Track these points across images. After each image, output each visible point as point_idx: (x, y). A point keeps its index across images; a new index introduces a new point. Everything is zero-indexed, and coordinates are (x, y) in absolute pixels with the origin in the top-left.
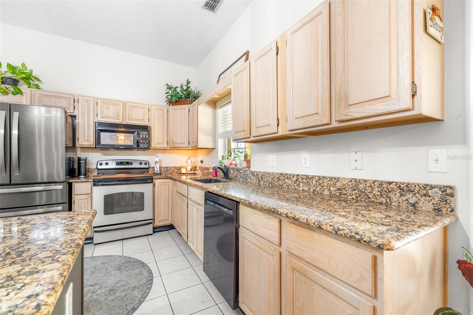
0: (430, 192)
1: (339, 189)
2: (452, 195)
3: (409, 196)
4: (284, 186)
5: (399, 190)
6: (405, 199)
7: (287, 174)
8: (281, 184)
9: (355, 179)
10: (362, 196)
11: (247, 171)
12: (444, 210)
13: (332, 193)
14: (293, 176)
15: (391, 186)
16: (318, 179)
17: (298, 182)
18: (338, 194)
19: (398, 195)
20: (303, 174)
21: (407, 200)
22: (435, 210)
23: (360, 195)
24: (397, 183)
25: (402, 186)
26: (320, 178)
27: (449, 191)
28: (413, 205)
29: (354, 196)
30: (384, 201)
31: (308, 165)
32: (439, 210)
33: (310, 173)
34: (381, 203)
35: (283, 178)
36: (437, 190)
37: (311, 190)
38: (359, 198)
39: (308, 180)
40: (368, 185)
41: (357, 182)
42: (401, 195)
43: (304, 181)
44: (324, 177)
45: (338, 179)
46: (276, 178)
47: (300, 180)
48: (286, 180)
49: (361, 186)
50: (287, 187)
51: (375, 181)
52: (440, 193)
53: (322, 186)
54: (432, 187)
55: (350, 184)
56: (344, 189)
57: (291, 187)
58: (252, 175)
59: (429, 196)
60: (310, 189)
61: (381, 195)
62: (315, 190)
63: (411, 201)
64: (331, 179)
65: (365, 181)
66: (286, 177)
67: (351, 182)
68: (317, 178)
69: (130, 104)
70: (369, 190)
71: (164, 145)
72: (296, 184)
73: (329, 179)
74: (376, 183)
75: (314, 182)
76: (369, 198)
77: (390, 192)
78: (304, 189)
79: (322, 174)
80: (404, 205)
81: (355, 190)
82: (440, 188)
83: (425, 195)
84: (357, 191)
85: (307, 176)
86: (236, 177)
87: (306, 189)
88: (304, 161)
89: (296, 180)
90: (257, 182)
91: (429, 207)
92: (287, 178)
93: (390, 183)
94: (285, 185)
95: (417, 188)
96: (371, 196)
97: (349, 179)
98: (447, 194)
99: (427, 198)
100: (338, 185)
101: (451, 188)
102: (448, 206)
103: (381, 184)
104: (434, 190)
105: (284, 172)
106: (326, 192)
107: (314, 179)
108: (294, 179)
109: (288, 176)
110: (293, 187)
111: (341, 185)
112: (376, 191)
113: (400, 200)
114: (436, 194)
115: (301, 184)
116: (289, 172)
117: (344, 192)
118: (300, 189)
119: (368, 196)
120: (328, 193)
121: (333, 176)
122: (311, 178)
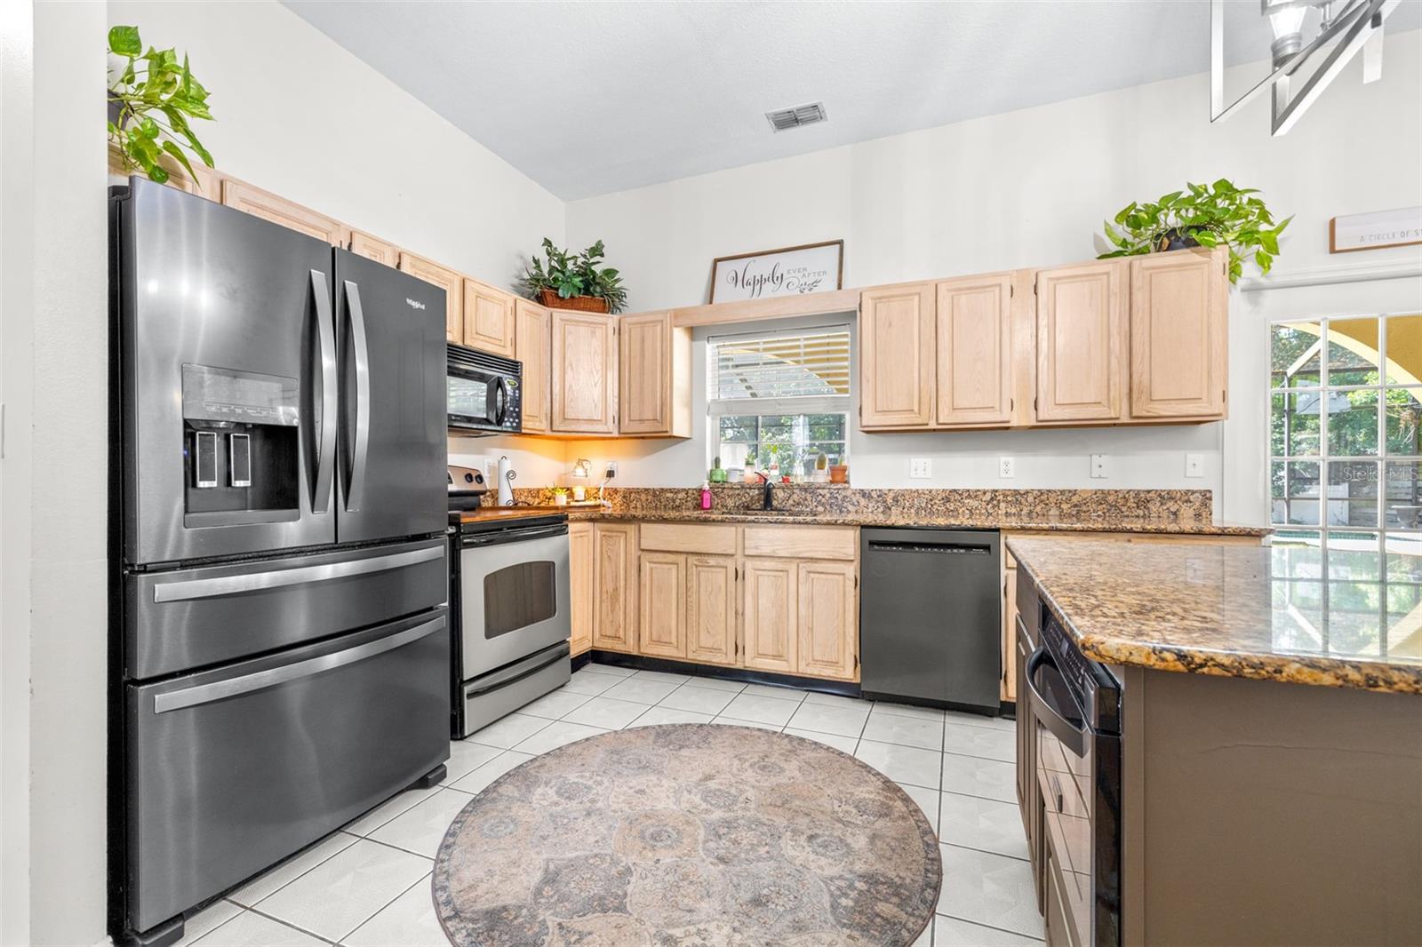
0: (1191, 497)
1: (1076, 506)
2: (1210, 499)
3: (1170, 504)
4: (961, 511)
5: (1159, 499)
6: (1165, 508)
7: (968, 491)
8: (952, 508)
9: (1102, 491)
10: (1113, 511)
11: (845, 489)
12: (1204, 514)
13: (1065, 511)
14: (985, 493)
15: (1150, 495)
16: (1039, 494)
17: (995, 502)
18: (1074, 513)
19: (1158, 504)
20: (1008, 488)
21: (1168, 509)
22: (1195, 515)
23: (1109, 510)
24: (1157, 491)
25: (1163, 494)
26: (1041, 492)
27: (1208, 495)
28: (1175, 514)
29: (1100, 513)
30: (1142, 514)
31: (1011, 474)
32: (1200, 515)
33: (1022, 487)
34: (1138, 516)
35: (957, 497)
36: (1198, 495)
37: (1025, 511)
38: (1107, 514)
39: (1018, 497)
40: (1120, 496)
41: (1106, 493)
42: (1162, 504)
43: (1009, 499)
44: (1049, 491)
45: (1075, 492)
46: (940, 498)
47: (1001, 497)
48: (966, 501)
49: (1111, 499)
50: (968, 512)
51: (1131, 490)
52: (1201, 497)
53: (1047, 504)
54: (1193, 492)
55: (1094, 497)
56: (1085, 504)
57: (978, 511)
58: (864, 496)
59: (1191, 502)
60: (1021, 510)
61: (1138, 507)
62: (1031, 512)
63: (1172, 509)
64: (1062, 492)
65: (1116, 491)
66: (965, 495)
67: (1096, 494)
68: (1035, 492)
69: (476, 287)
70: (1122, 502)
71: (541, 422)
72: (990, 505)
73: (1059, 493)
74: (1131, 492)
75: (1030, 499)
76: (1122, 512)
77: (1148, 502)
78: (1009, 510)
79: (1044, 487)
80: (1165, 514)
81: (1101, 504)
82: (1201, 493)
83: (1186, 501)
84: (1104, 506)
85: (1015, 490)
86: (799, 504)
87: (1013, 511)
88: (1003, 467)
89: (992, 499)
90: (881, 509)
91: (1191, 512)
92: (969, 496)
93: (1149, 492)
94: (963, 509)
95: (1179, 495)
96: (1124, 509)
97: (1092, 490)
98: (1207, 498)
99: (1189, 504)
100: (1075, 499)
101: (1210, 491)
102: (1207, 510)
103: (1138, 493)
104: (1195, 495)
105: (960, 486)
106: (1054, 511)
107: (1030, 495)
108: (988, 497)
109: (970, 494)
110: (984, 511)
111: (1080, 499)
112: (1131, 503)
113: (1161, 510)
114: (1195, 498)
115: (1002, 505)
116: (972, 486)
117: (1084, 508)
118: (1000, 512)
119: (1120, 510)
120: (1058, 513)
121: (1066, 488)
122: (1024, 494)
